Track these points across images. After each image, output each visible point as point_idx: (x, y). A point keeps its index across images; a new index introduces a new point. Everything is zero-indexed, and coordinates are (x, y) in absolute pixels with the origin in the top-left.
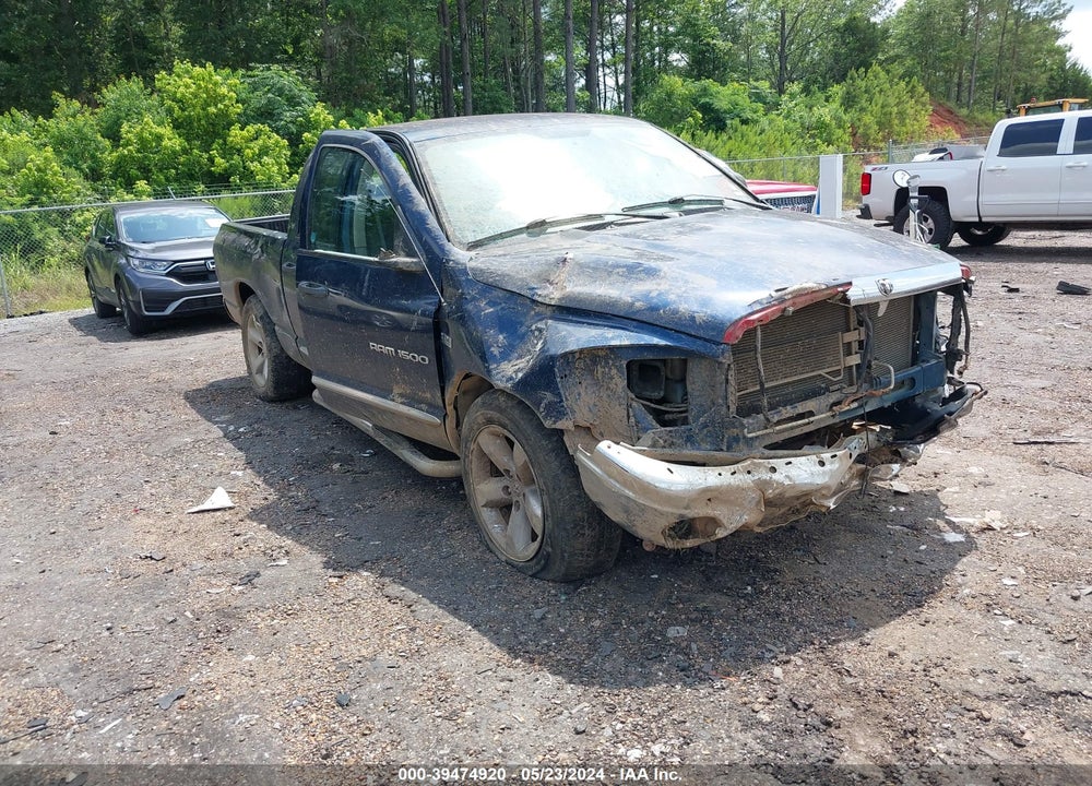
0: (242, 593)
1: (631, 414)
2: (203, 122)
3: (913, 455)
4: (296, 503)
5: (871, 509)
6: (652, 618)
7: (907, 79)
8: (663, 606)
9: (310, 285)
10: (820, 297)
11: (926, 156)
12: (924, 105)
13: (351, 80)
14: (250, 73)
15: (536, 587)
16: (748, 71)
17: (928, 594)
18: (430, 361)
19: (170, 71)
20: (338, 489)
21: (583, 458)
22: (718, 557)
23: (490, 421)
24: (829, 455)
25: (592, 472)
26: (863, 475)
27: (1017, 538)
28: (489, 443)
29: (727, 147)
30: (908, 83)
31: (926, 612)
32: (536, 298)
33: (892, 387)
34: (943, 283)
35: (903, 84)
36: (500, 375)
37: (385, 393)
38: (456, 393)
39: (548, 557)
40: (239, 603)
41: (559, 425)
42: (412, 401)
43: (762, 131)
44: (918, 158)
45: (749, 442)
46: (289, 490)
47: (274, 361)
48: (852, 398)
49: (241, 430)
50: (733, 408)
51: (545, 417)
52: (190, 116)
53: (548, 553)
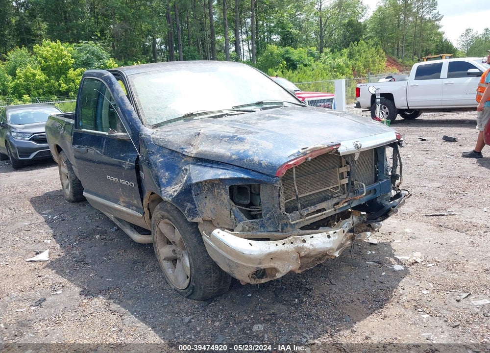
0: (34, 311)
1: (232, 214)
2: (55, 67)
3: (378, 227)
4: (75, 257)
5: (359, 253)
6: (246, 320)
7: (375, 46)
8: (252, 312)
9: (79, 147)
10: (325, 152)
11: (384, 80)
12: (383, 57)
13: (126, 48)
14: (78, 45)
15: (188, 303)
16: (307, 43)
17: (385, 300)
18: (135, 185)
19: (41, 44)
20: (96, 249)
21: (205, 238)
22: (282, 283)
23: (163, 217)
24: (332, 232)
25: (210, 246)
26: (352, 238)
27: (428, 267)
28: (164, 227)
29: (298, 77)
30: (376, 48)
31: (384, 312)
32: (184, 153)
33: (364, 194)
34: (389, 142)
35: (374, 49)
36: (166, 194)
37: (116, 201)
38: (148, 202)
39: (193, 288)
40: (31, 317)
41: (195, 220)
42: (128, 205)
43: (313, 70)
44: (380, 81)
45: (293, 226)
46: (72, 250)
47: (72, 183)
48: (344, 201)
49: (55, 218)
50: (283, 209)
51: (188, 216)
52: (49, 65)
53: (193, 286)
